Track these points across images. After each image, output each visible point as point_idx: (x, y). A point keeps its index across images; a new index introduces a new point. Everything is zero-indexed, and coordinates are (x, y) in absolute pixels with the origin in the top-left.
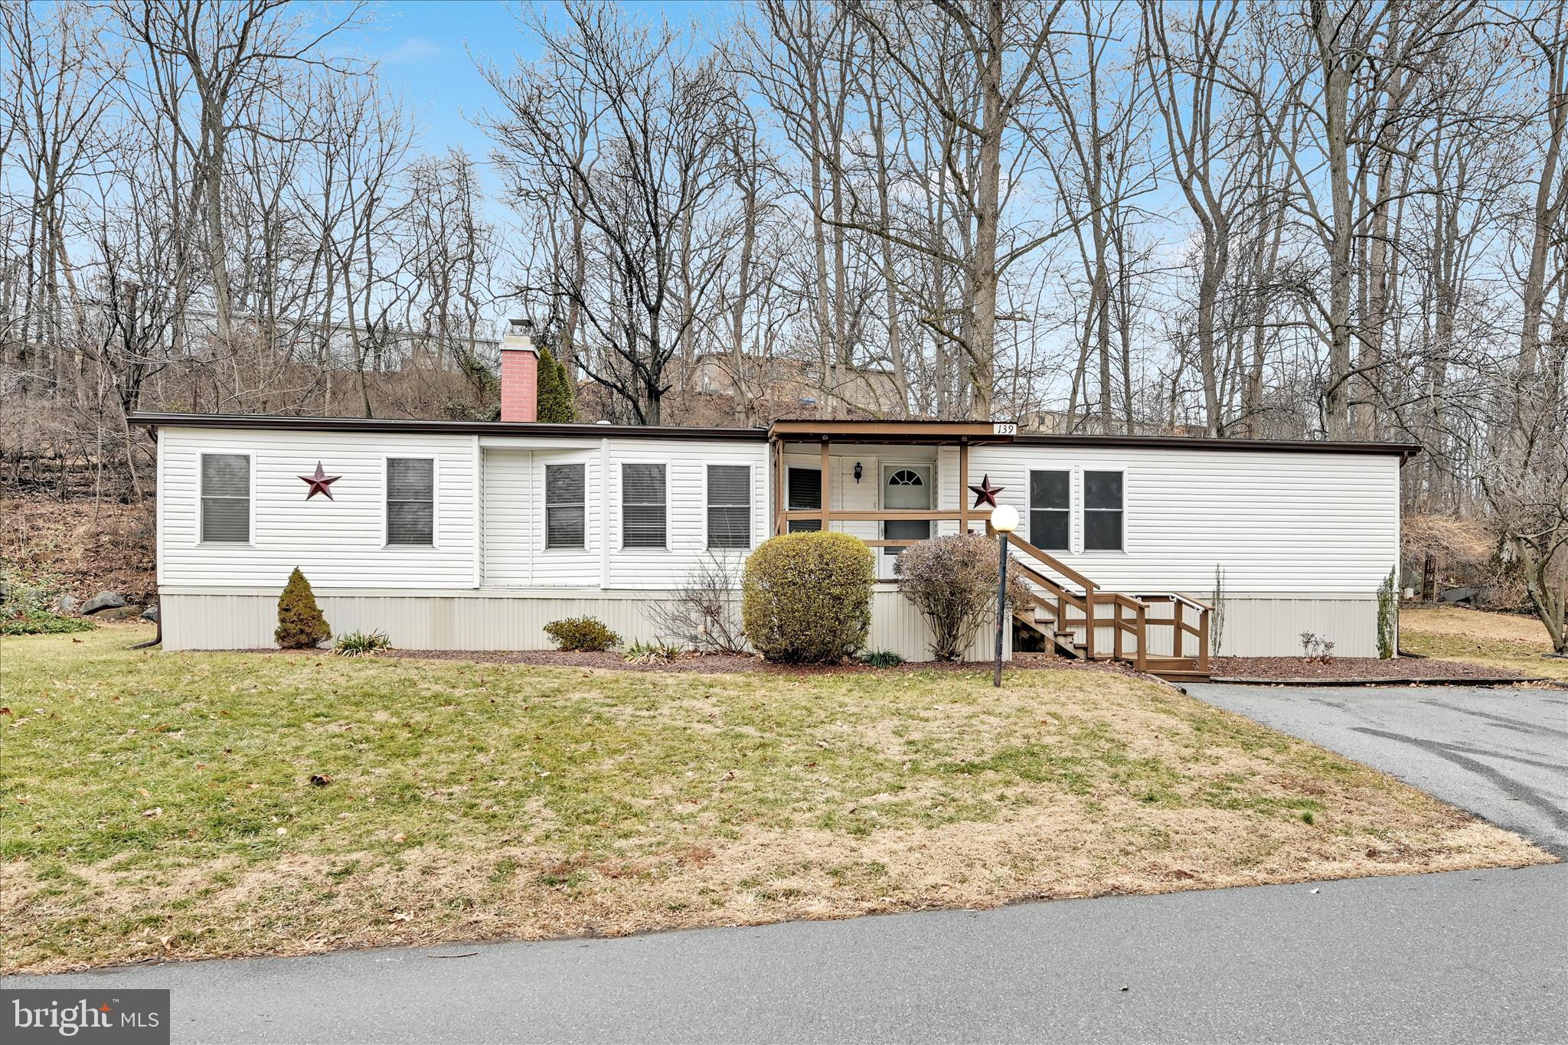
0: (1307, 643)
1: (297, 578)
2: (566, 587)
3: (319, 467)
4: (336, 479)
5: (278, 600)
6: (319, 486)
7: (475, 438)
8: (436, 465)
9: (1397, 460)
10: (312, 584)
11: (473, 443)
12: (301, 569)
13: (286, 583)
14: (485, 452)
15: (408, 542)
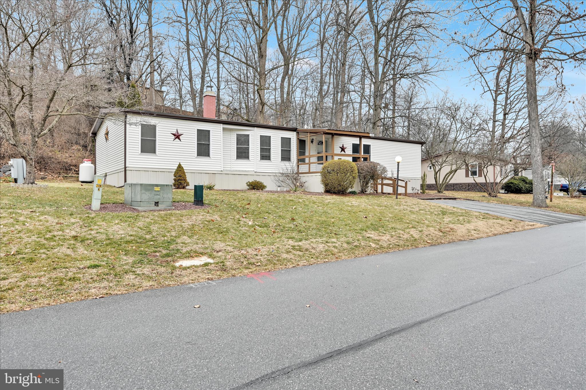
0: (413, 190)
1: (180, 166)
2: (245, 171)
3: (177, 130)
4: (182, 134)
5: (173, 173)
6: (177, 136)
7: (222, 125)
8: (211, 132)
9: (421, 145)
10: (184, 168)
11: (221, 126)
12: (181, 163)
13: (176, 168)
14: (224, 129)
15: (203, 156)
